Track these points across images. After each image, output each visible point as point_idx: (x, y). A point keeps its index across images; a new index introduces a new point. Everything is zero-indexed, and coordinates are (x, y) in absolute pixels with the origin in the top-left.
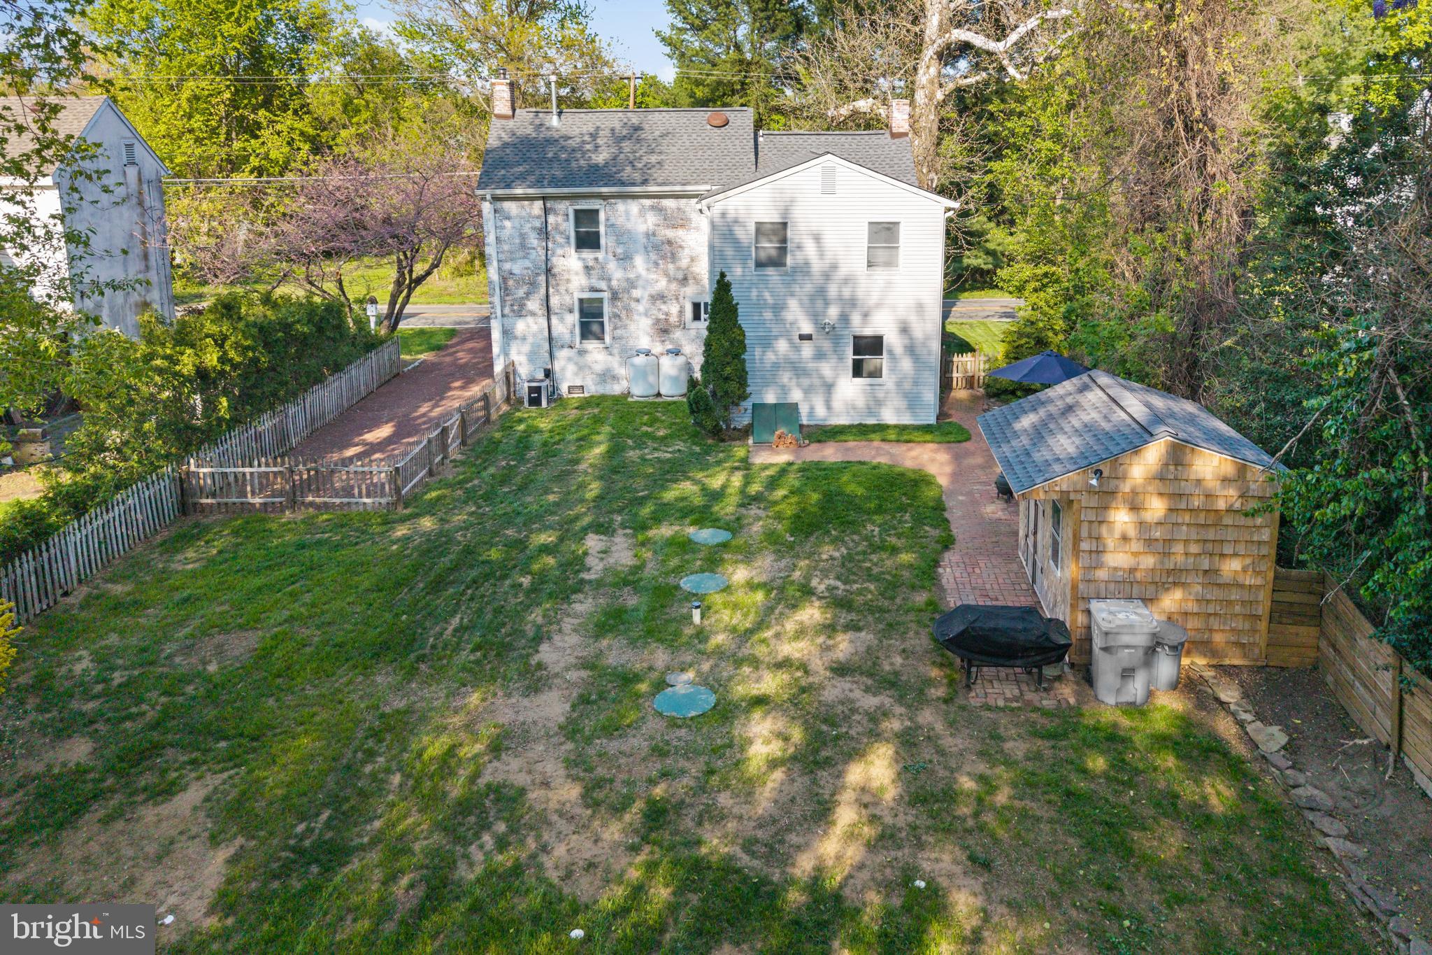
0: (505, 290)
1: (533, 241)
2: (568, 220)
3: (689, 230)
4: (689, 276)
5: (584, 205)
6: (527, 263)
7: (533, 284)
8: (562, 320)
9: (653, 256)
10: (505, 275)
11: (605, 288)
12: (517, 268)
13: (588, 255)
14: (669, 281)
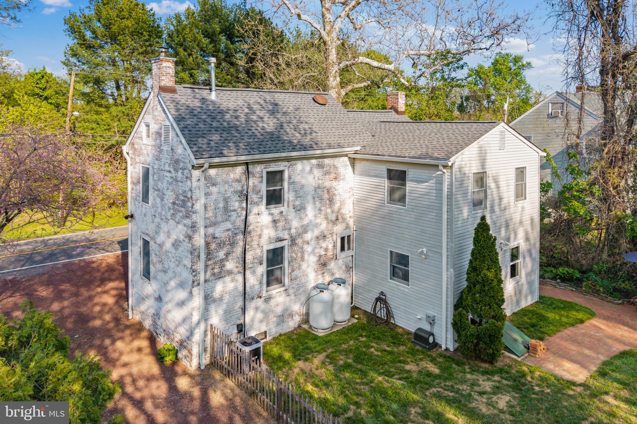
0: (209, 254)
1: (235, 204)
2: (262, 182)
3: (339, 181)
4: (340, 217)
5: (273, 168)
6: (229, 225)
7: (233, 244)
8: (254, 272)
9: (318, 204)
10: (210, 239)
11: (287, 237)
12: (220, 232)
13: (276, 210)
14: (328, 223)
